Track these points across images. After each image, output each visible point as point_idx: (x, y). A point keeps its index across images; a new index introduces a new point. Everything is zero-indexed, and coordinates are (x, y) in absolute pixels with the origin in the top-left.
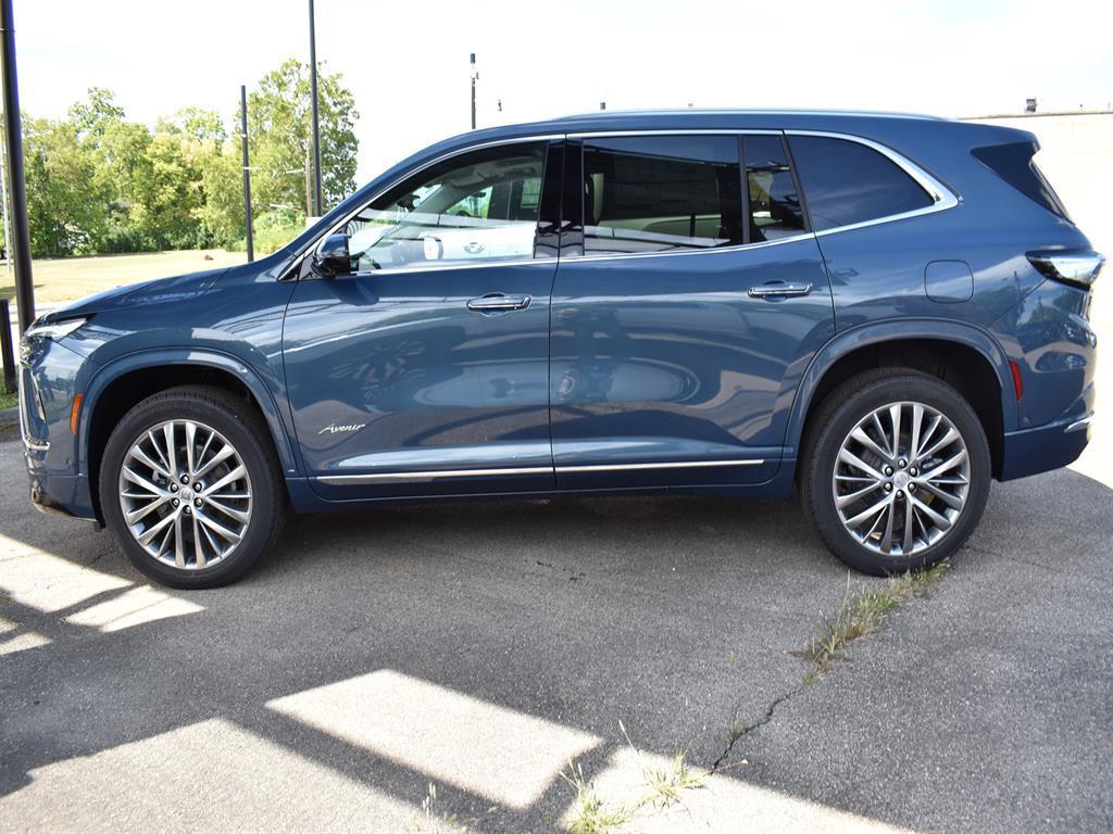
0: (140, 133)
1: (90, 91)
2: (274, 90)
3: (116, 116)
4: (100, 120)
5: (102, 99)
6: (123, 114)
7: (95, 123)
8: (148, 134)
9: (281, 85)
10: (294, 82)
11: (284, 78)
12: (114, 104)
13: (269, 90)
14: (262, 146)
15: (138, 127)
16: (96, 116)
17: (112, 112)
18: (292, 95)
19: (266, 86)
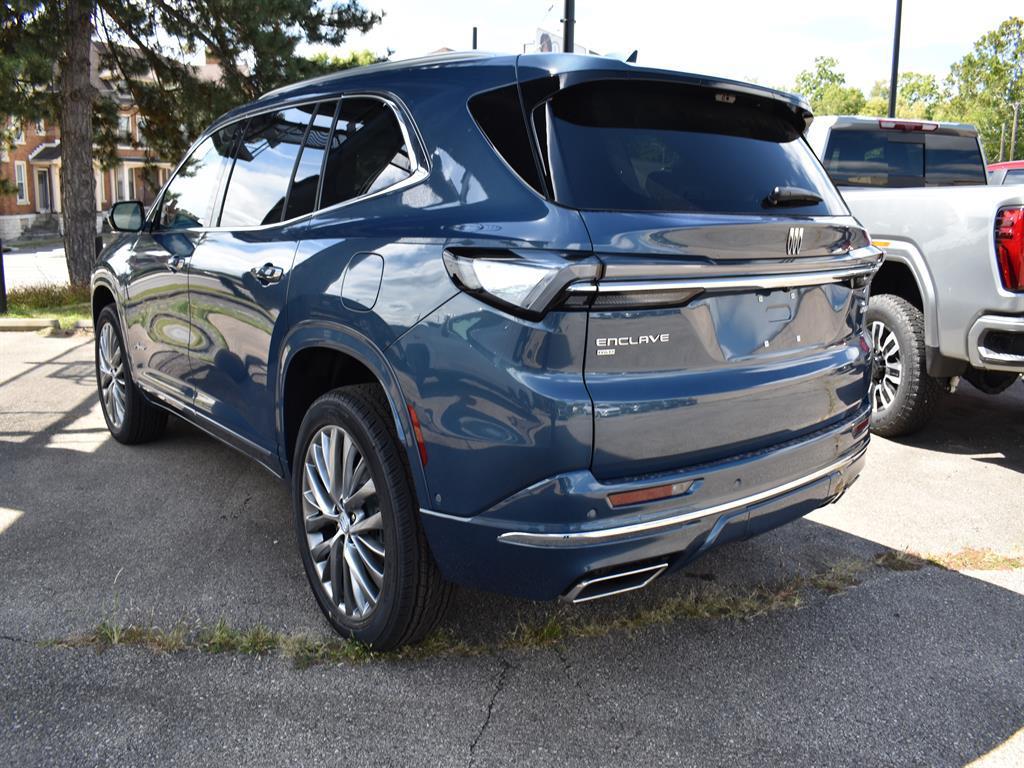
0: (854, 97)
1: (817, 60)
2: (989, 52)
3: (836, 83)
4: (822, 86)
5: (826, 67)
6: (843, 81)
7: (818, 89)
8: (862, 99)
9: (999, 46)
10: (1013, 43)
11: (1002, 39)
12: (836, 71)
13: (984, 51)
14: (970, 110)
15: (853, 92)
16: (820, 83)
17: (833, 78)
18: (1009, 56)
19: (981, 47)
